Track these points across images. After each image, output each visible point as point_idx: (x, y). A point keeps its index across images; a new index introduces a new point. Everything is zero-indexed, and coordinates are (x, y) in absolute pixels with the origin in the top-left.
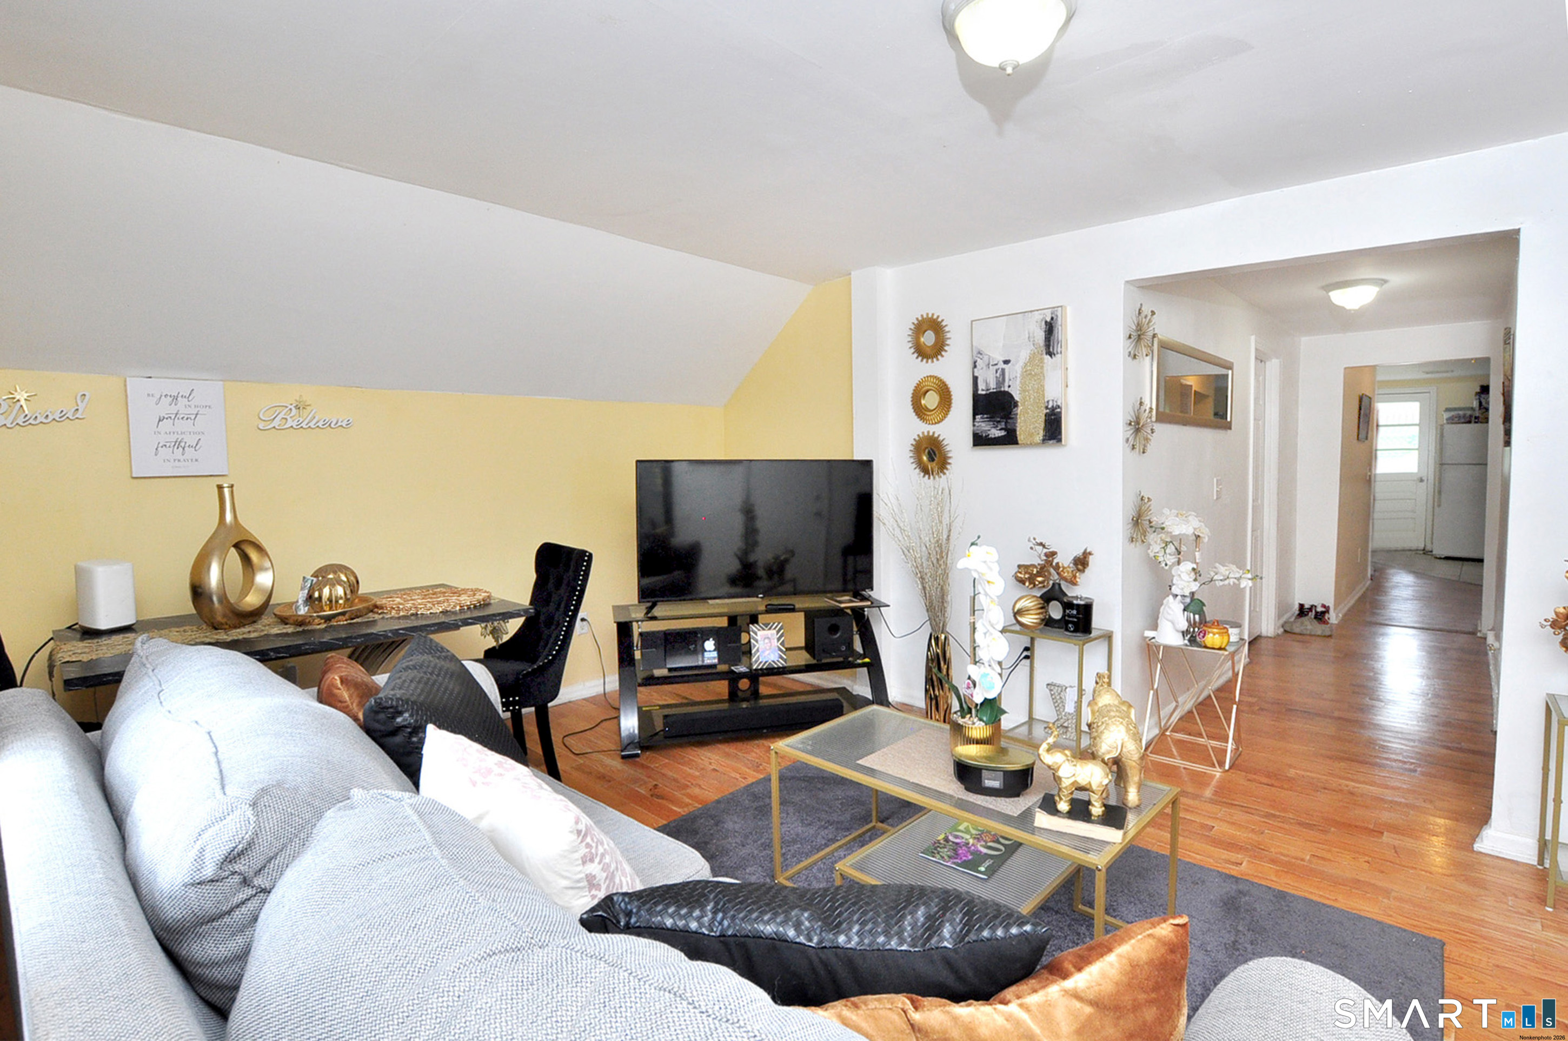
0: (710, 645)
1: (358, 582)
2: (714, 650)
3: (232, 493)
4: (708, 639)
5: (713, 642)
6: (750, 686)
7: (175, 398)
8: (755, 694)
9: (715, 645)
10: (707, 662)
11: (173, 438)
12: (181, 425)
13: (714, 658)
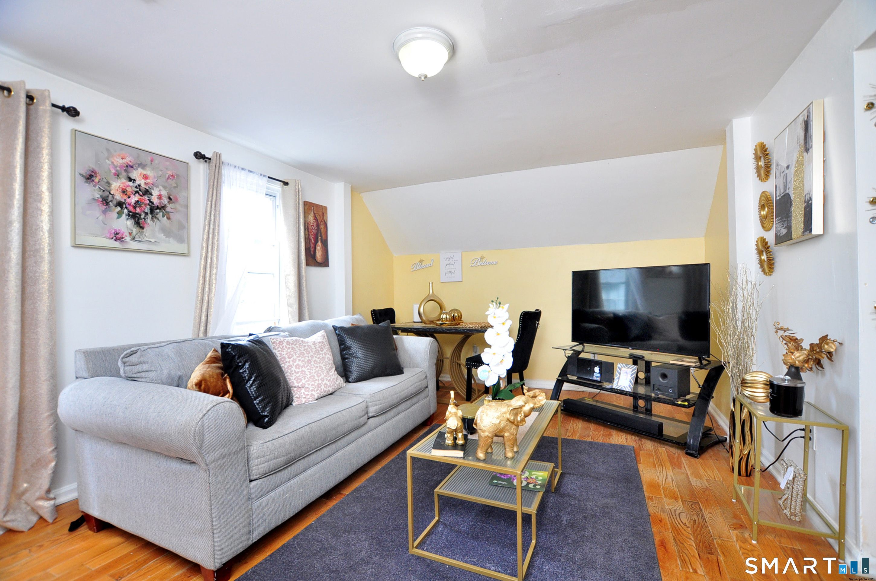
0: (597, 369)
1: (461, 316)
2: (599, 373)
3: (432, 285)
4: (596, 366)
5: (599, 368)
6: (645, 405)
7: (450, 259)
8: (648, 411)
9: (599, 370)
10: (595, 378)
11: (449, 270)
12: (451, 266)
13: (598, 377)
